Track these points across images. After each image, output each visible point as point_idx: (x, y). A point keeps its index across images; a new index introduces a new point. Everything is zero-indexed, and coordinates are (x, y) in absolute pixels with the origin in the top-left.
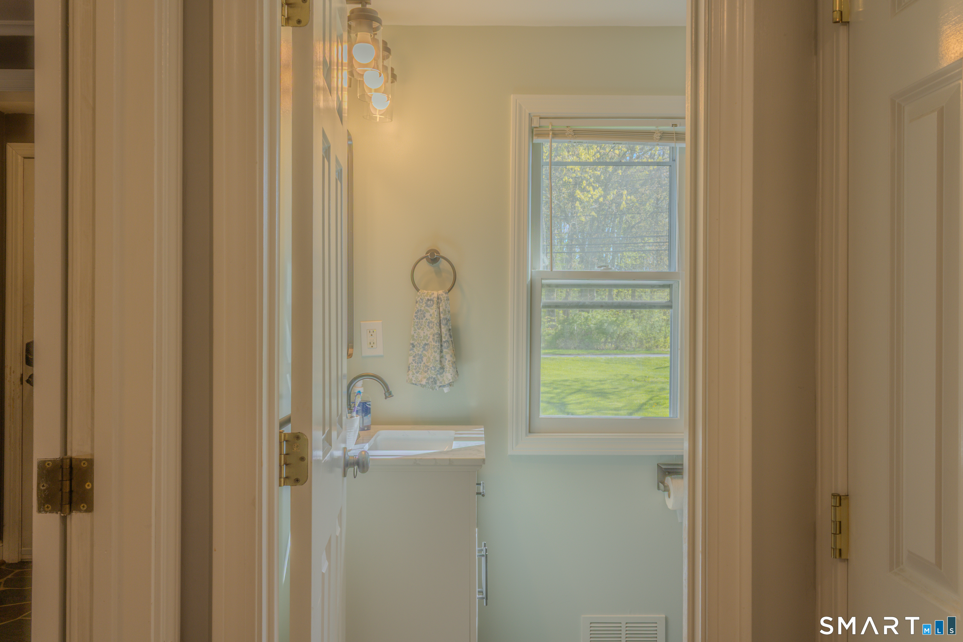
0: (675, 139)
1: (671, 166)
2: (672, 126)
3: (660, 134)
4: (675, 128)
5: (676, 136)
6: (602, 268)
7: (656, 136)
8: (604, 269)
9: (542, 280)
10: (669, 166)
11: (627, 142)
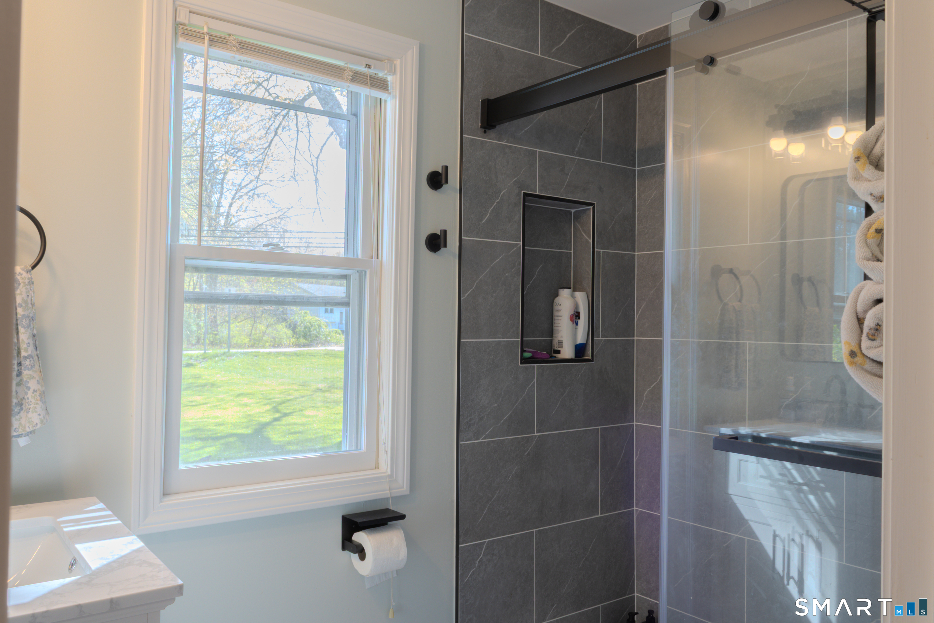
0: (369, 85)
1: (349, 121)
2: (366, 67)
3: (352, 74)
4: (369, 69)
5: (370, 80)
6: (270, 247)
7: (348, 74)
8: (272, 248)
9: (186, 260)
10: (347, 120)
11: (311, 75)
